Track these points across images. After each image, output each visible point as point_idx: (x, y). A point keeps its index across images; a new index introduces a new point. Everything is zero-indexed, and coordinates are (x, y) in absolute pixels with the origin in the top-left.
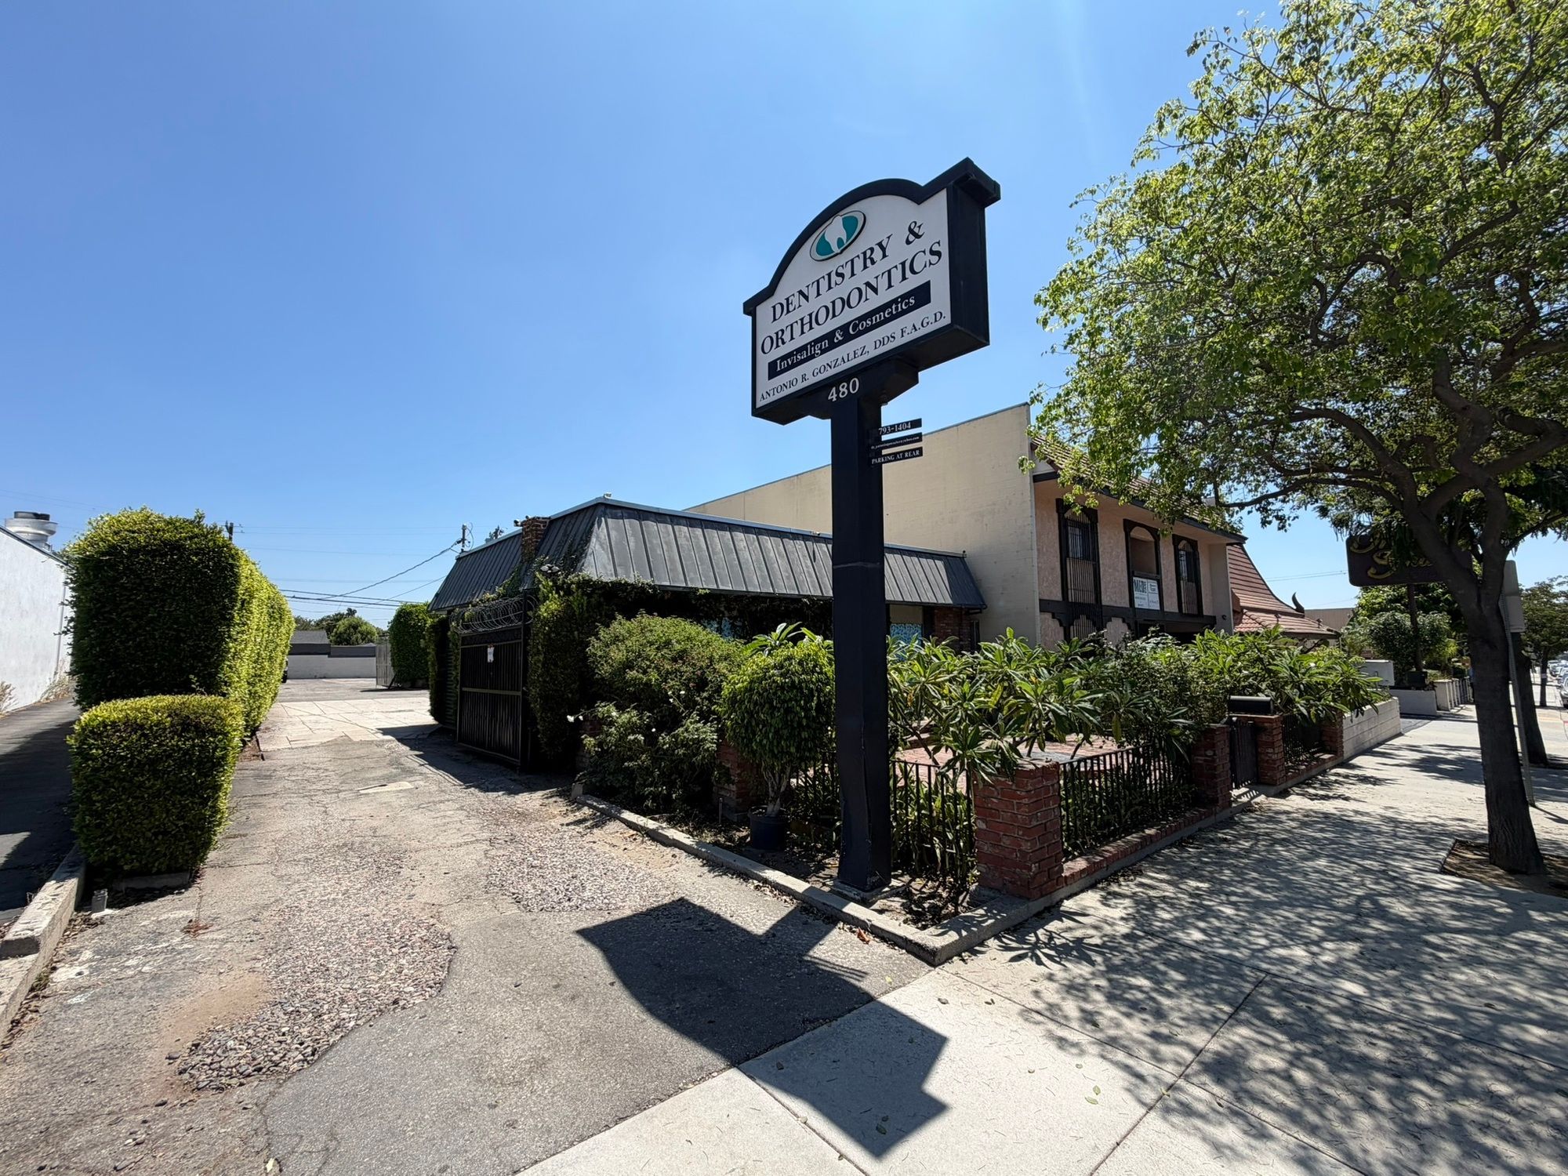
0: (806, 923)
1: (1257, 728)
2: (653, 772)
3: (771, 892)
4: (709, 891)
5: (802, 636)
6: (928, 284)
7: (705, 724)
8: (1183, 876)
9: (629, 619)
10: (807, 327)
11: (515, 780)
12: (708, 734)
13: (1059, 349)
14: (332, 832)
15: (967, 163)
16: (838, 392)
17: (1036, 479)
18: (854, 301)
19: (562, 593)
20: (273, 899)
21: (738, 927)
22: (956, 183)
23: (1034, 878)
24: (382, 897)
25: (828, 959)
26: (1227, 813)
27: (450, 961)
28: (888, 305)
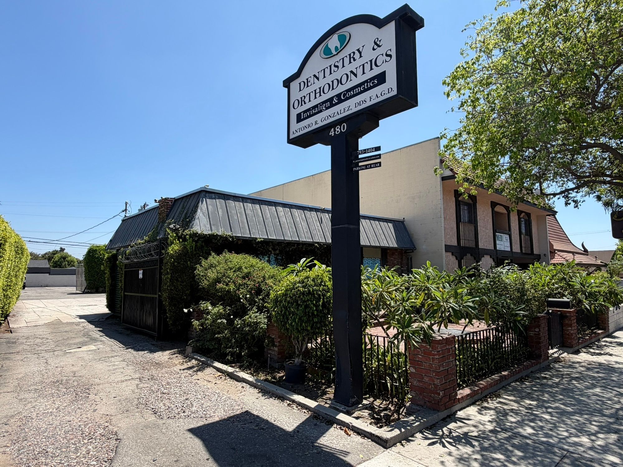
0: (316, 425)
1: (563, 316)
2: (231, 340)
3: (297, 407)
4: (262, 407)
5: (315, 265)
6: (385, 72)
7: (260, 313)
8: (522, 398)
9: (218, 255)
10: (318, 95)
11: (153, 345)
12: (262, 319)
13: (456, 109)
14: (50, 374)
15: (406, 7)
16: (335, 131)
17: (443, 179)
18: (344, 81)
19: (181, 240)
20: (16, 412)
21: (278, 427)
22: (400, 17)
23: (441, 399)
24: (78, 410)
25: (328, 445)
26: (546, 363)
27: (117, 447)
28: (363, 83)
